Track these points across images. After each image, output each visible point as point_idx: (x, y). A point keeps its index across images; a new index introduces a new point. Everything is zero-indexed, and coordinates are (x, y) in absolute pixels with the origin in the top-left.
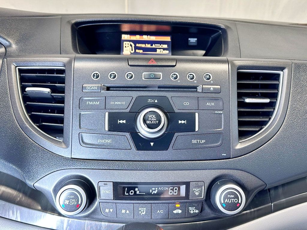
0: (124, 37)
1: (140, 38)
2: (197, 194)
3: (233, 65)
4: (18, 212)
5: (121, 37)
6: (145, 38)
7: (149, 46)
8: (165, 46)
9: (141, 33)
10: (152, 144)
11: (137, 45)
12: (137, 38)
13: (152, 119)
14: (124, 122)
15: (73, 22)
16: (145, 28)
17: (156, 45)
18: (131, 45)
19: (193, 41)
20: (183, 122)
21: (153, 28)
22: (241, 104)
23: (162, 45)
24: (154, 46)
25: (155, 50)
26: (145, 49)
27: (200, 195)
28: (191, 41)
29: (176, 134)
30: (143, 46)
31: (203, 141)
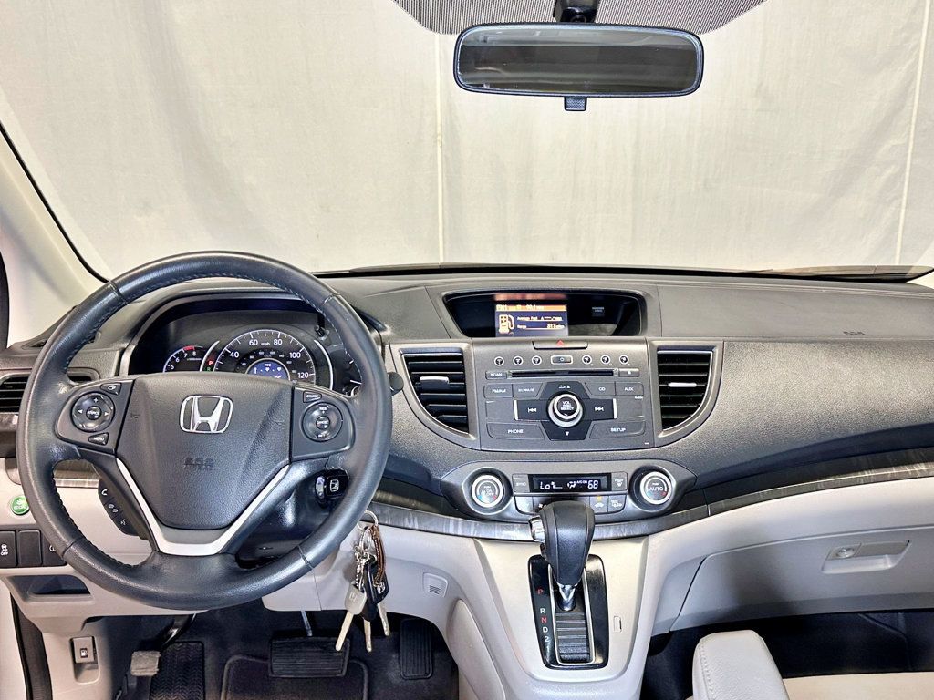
0: (500, 308)
1: (522, 309)
2: (620, 485)
3: (652, 345)
4: (416, 519)
5: (494, 309)
6: (529, 308)
7: (535, 319)
8: (559, 319)
10: (567, 433)
11: (519, 318)
12: (519, 308)
13: (568, 406)
14: (535, 410)
15: (444, 294)
16: (530, 296)
17: (545, 318)
18: (510, 319)
19: (598, 311)
20: (599, 409)
21: (540, 296)
22: (663, 390)
23: (554, 317)
24: (542, 319)
25: (545, 325)
26: (530, 324)
27: (623, 486)
28: (596, 311)
29: (593, 423)
30: (527, 319)
31: (623, 429)
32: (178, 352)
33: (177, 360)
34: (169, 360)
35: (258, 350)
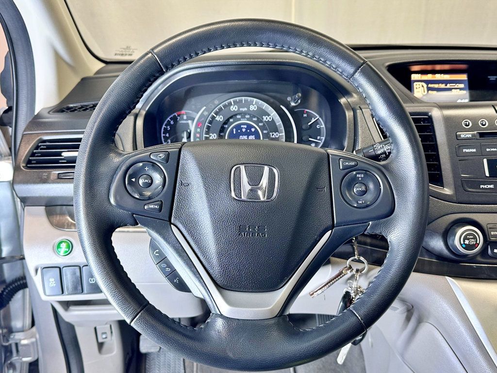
0: (414, 77)
1: (432, 77)
5: (410, 77)
6: (438, 77)
7: (443, 86)
8: (462, 86)
9: (434, 72)
11: (430, 85)
12: (429, 77)
16: (438, 67)
17: (451, 85)
18: (423, 86)
19: (493, 79)
21: (446, 67)
23: (457, 85)
24: (449, 86)
25: (450, 90)
28: (491, 79)
30: (436, 86)
32: (172, 116)
33: (172, 122)
34: (166, 122)
35: (236, 115)
